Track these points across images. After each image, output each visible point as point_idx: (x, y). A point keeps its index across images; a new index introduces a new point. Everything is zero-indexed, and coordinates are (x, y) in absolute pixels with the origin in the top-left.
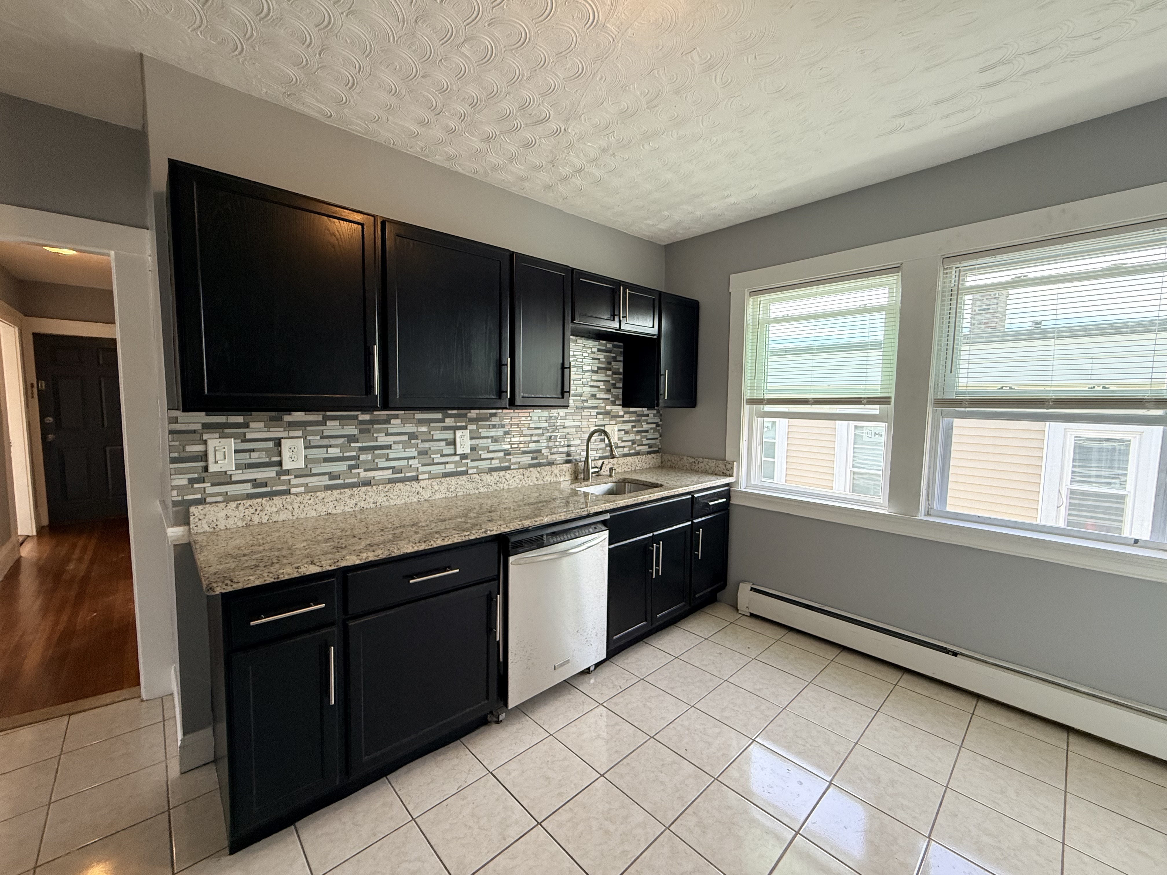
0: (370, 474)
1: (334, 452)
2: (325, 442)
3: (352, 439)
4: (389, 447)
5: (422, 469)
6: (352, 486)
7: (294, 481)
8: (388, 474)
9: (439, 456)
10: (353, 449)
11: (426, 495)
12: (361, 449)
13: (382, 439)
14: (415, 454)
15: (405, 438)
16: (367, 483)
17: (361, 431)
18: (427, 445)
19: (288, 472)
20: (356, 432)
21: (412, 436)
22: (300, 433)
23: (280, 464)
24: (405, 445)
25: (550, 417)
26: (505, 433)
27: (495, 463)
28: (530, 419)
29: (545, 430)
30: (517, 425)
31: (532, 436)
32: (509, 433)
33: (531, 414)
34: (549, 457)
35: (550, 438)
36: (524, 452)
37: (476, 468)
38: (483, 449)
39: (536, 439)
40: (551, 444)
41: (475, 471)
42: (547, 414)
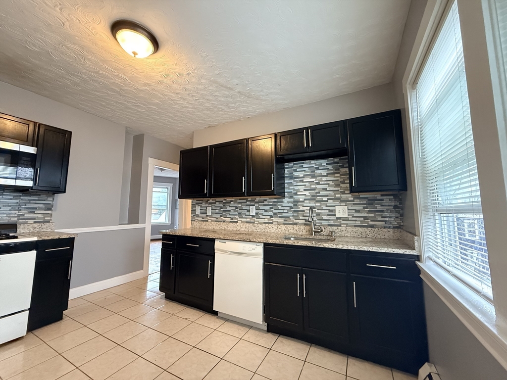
0: (225, 219)
1: (217, 211)
2: (215, 208)
3: (221, 208)
4: (230, 211)
5: (239, 219)
6: (221, 221)
7: (209, 218)
8: (229, 219)
9: (244, 215)
10: (221, 211)
11: (239, 228)
12: (224, 211)
13: (229, 208)
14: (237, 214)
15: (234, 208)
16: (224, 221)
17: (224, 206)
18: (240, 211)
19: (207, 216)
20: (222, 206)
21: (237, 208)
22: (210, 206)
23: (206, 213)
24: (235, 211)
25: (294, 202)
26: (271, 208)
27: (266, 220)
28: (283, 202)
29: (291, 207)
30: (276, 205)
31: (284, 210)
32: (272, 208)
33: (283, 200)
34: (294, 221)
35: (295, 212)
36: (280, 217)
37: (258, 221)
38: (261, 214)
39: (286, 211)
40: (295, 214)
41: (257, 222)
42: (292, 200)
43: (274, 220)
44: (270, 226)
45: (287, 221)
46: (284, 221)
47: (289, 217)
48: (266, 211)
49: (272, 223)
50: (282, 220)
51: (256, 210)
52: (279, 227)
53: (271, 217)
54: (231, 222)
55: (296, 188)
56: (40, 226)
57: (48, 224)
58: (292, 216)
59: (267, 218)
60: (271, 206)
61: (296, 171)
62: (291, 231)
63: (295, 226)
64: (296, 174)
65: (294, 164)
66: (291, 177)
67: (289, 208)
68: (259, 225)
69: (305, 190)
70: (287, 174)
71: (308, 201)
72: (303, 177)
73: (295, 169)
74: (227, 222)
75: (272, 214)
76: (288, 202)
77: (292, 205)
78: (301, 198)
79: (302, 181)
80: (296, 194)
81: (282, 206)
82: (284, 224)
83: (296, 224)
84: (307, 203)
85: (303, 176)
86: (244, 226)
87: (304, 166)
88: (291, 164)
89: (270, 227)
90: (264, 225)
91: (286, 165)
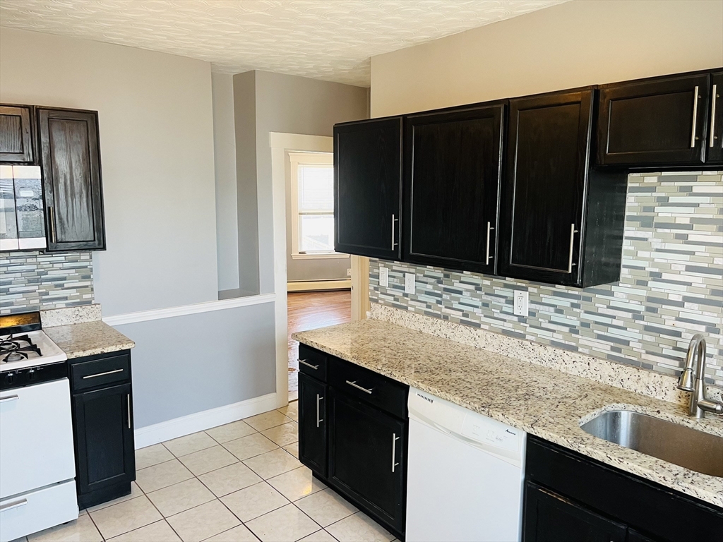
0: (448, 311)
1: (429, 288)
2: (425, 279)
3: (439, 280)
4: (460, 293)
5: (484, 320)
6: (438, 316)
7: (411, 303)
8: (458, 315)
9: (499, 311)
10: (439, 289)
11: (481, 343)
12: (445, 290)
13: (457, 286)
14: (480, 304)
15: (472, 287)
16: (446, 318)
17: (445, 276)
18: (489, 298)
19: (406, 295)
20: (442, 275)
21: (478, 288)
22: (413, 270)
23: (403, 288)
24: (473, 294)
25: (649, 299)
26: (573, 305)
27: (558, 338)
28: (612, 294)
29: (637, 315)
30: (589, 299)
31: (614, 317)
32: (578, 306)
33: (614, 288)
34: (644, 356)
35: (647, 328)
36: (600, 337)
37: (535, 335)
38: (544, 317)
39: (620, 323)
40: (648, 338)
41: (533, 338)
42: (643, 292)
43: (581, 342)
44: (569, 356)
45: (619, 351)
46: (613, 349)
47: (627, 343)
48: (559, 311)
49: (574, 349)
50: (605, 347)
51: (532, 302)
52: (594, 364)
53: (573, 330)
54: (462, 322)
55: (661, 258)
56: (77, 312)
57: (89, 307)
58: (640, 341)
59: (560, 332)
60: (575, 301)
61: (664, 202)
62: (629, 383)
63: (643, 373)
64: (663, 213)
65: (661, 180)
66: (647, 223)
67: (630, 315)
68: (536, 346)
69: (689, 269)
70: (632, 209)
71: (696, 306)
72: (690, 227)
73: (663, 195)
74: (454, 320)
75: (577, 324)
76: (630, 297)
77: (642, 308)
78: (676, 293)
79: (684, 238)
80: (657, 276)
81: (609, 307)
82: (611, 358)
83: (648, 367)
84: (691, 310)
85: (687, 221)
86: (496, 343)
87: (695, 190)
88: (651, 179)
89: (566, 358)
90: (550, 349)
91: (633, 180)
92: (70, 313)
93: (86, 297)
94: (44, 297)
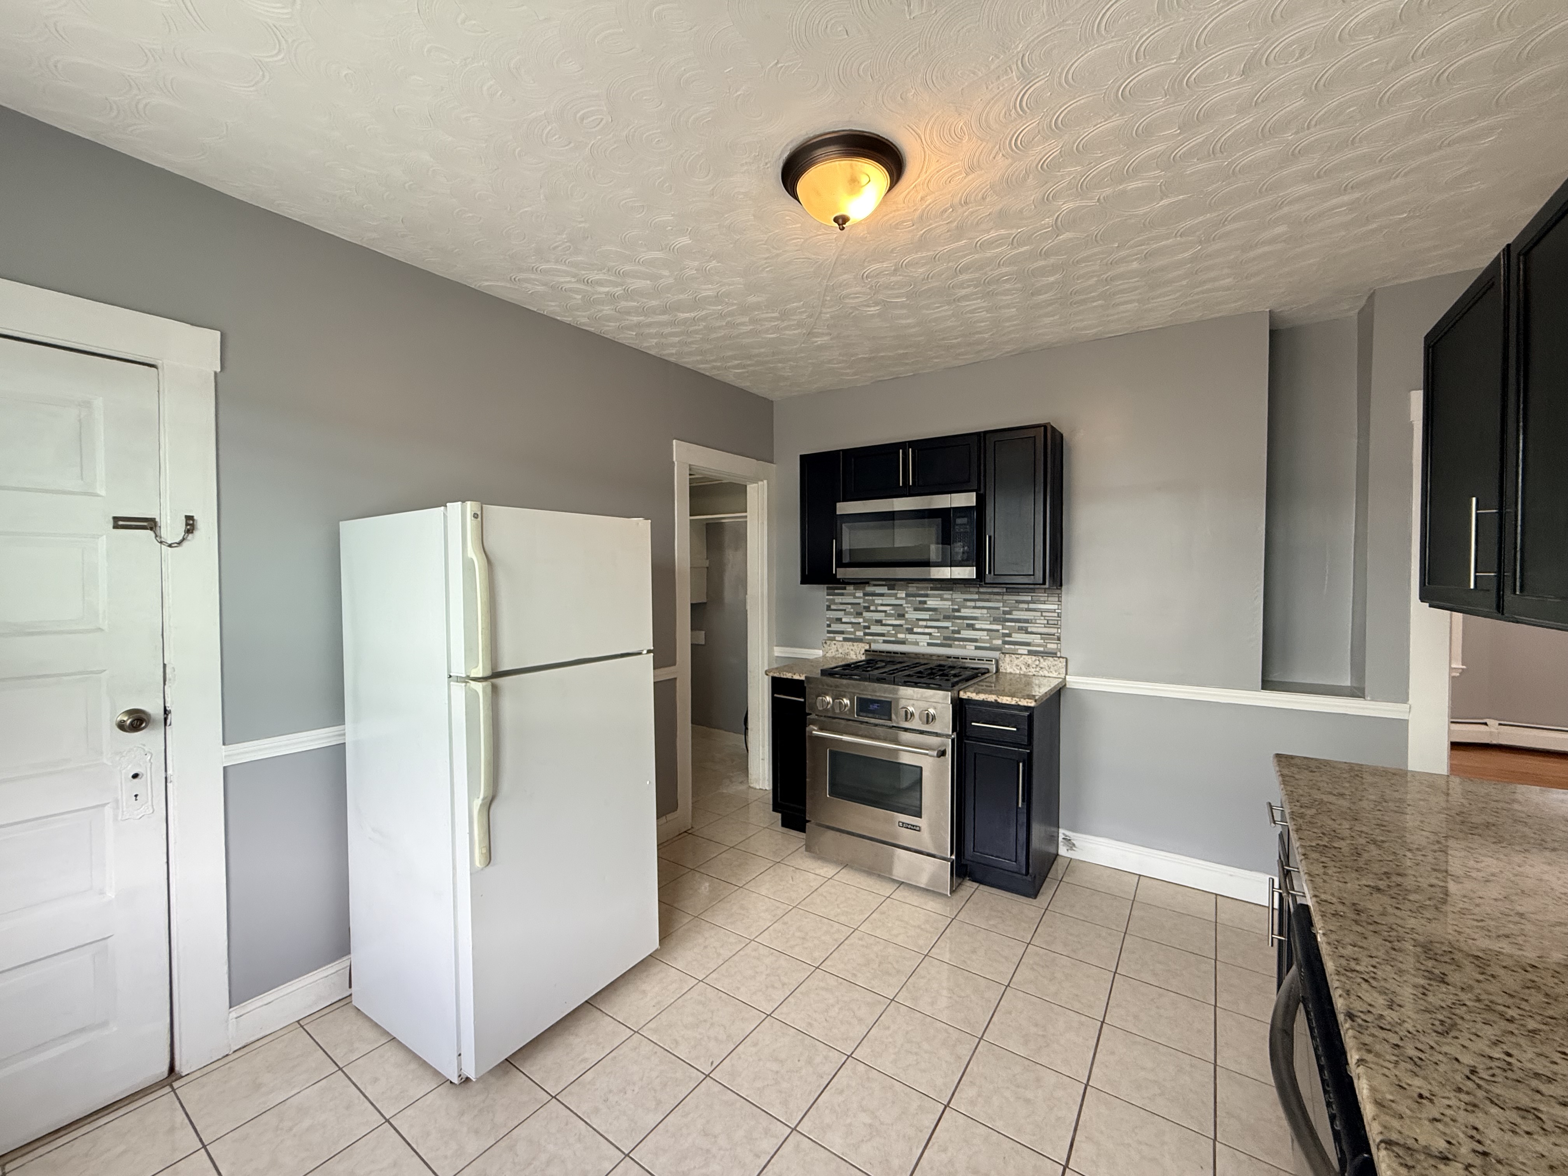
92: (1030, 662)
93: (1052, 646)
94: (1007, 639)
